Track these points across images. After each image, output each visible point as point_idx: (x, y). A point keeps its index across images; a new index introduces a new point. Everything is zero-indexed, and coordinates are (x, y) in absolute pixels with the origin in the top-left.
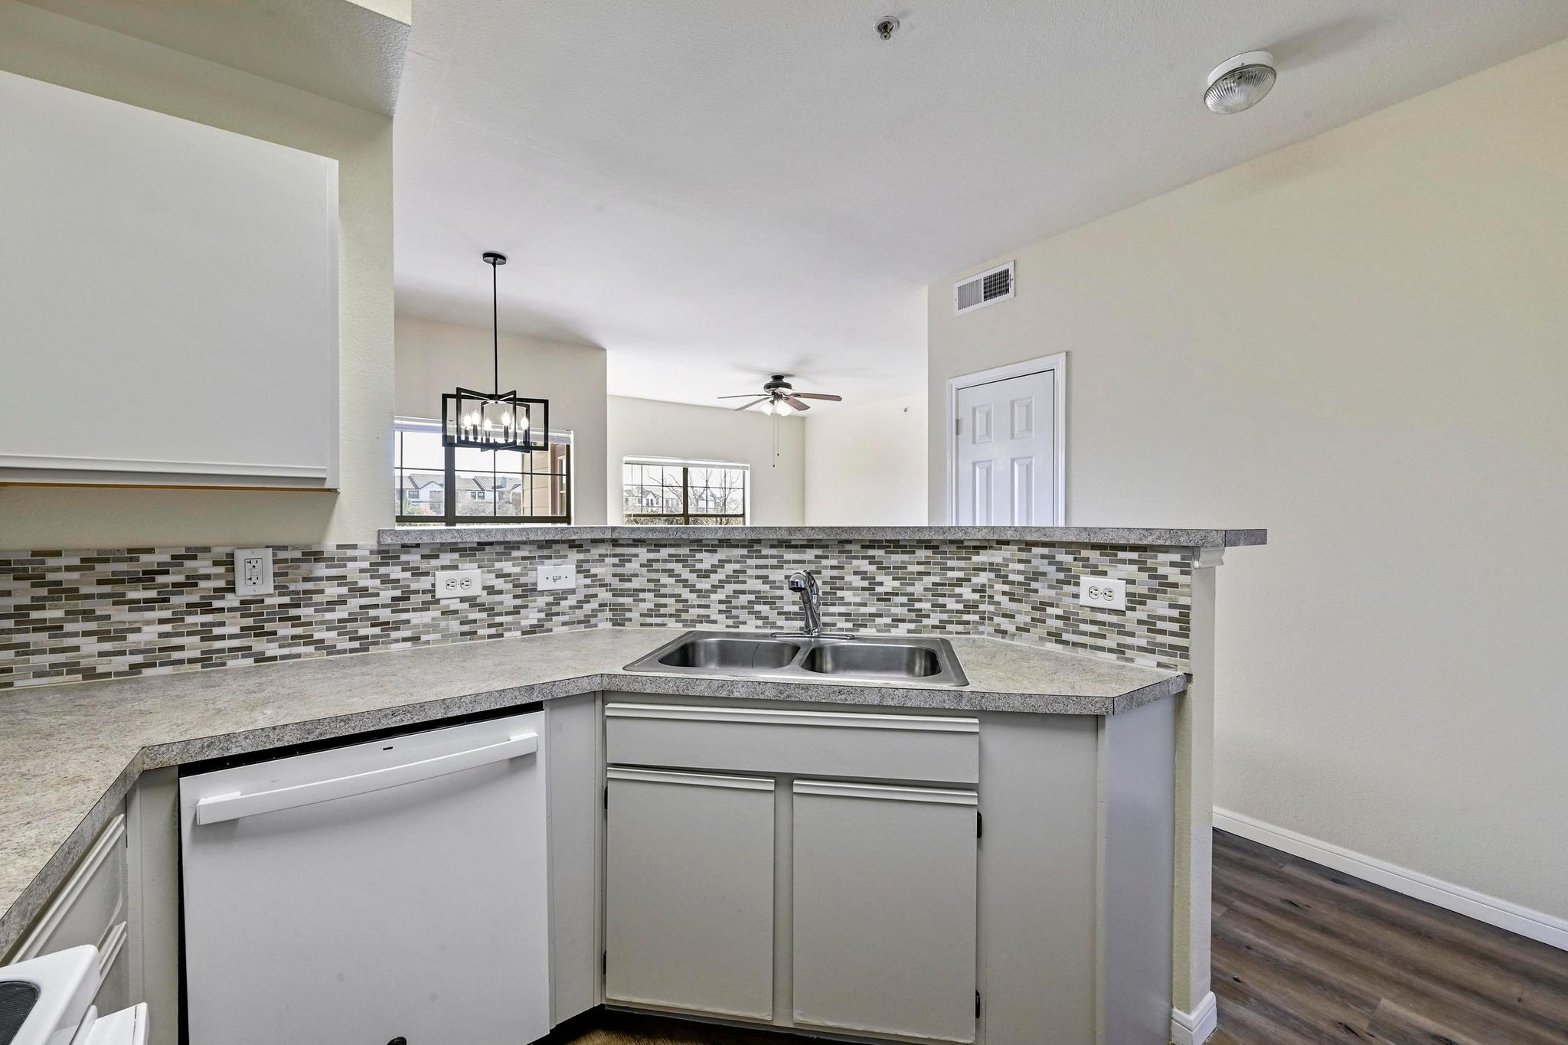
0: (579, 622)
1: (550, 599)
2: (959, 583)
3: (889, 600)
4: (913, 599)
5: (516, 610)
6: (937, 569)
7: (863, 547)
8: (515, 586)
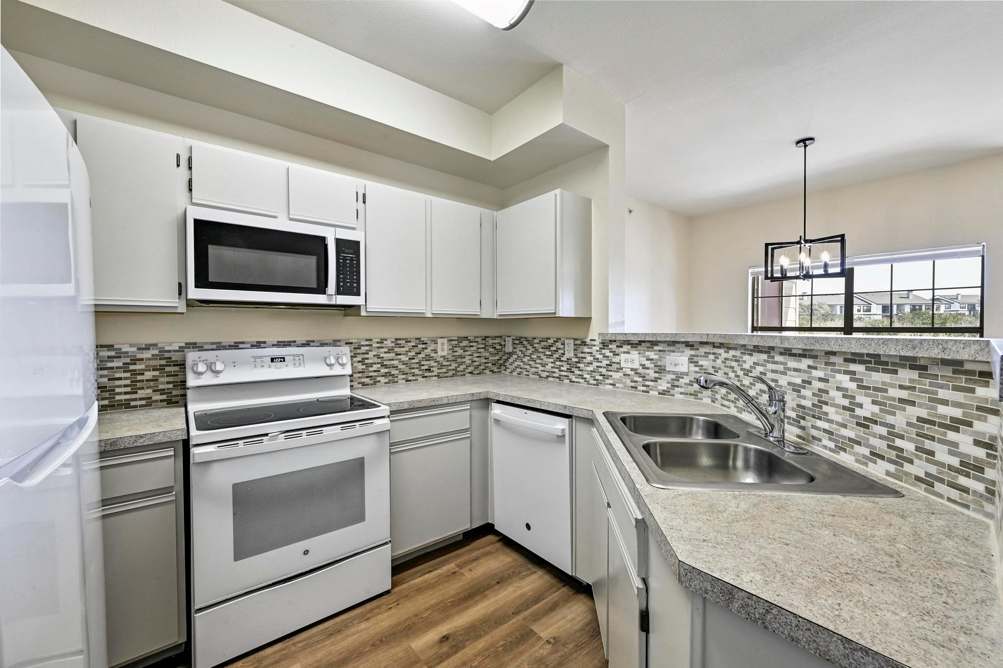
0: (691, 394)
1: (674, 377)
3: (867, 427)
5: (655, 380)
7: (846, 360)
8: (655, 366)
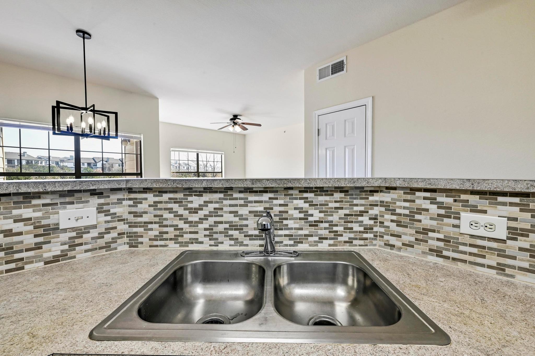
0: (101, 248)
1: (74, 234)
2: (361, 214)
3: (317, 226)
4: (332, 224)
5: (38, 246)
6: (347, 205)
7: (300, 192)
8: (35, 228)
